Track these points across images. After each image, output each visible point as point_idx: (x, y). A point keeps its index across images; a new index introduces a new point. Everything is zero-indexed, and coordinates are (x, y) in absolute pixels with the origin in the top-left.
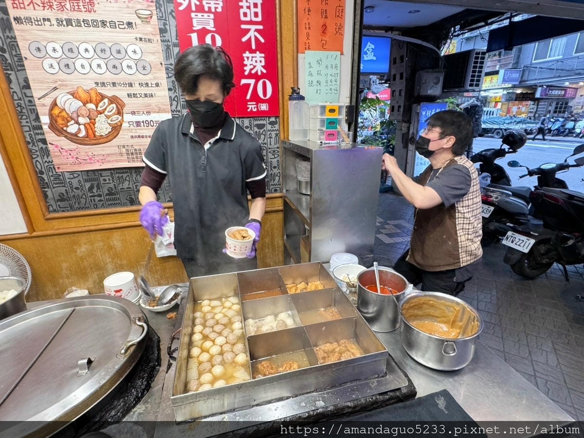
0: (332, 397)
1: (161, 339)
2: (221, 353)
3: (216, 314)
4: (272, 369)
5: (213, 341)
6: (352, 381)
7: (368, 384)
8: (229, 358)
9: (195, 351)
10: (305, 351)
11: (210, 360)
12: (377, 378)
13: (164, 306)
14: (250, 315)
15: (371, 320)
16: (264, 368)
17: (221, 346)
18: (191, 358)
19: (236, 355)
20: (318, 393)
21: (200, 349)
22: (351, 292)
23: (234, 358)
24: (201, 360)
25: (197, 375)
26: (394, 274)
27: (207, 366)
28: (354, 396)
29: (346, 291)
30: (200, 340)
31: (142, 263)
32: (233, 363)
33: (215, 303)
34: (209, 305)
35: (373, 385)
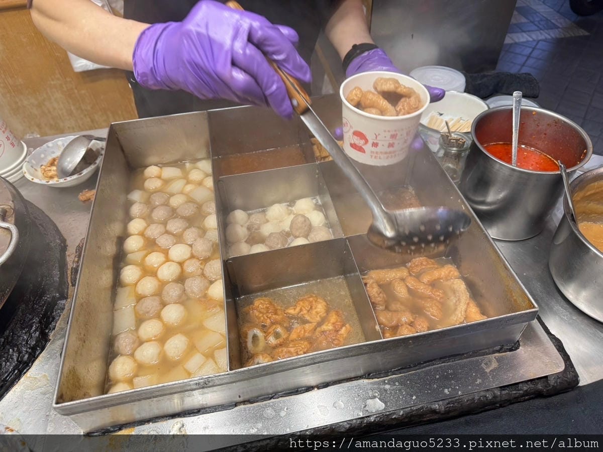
0: (400, 390)
1: (68, 243)
2: (181, 279)
3: (172, 195)
4: (276, 314)
5: (166, 252)
6: (445, 357)
7: (478, 364)
8: (196, 289)
9: (129, 274)
10: (346, 278)
11: (158, 293)
12: (499, 351)
13: (69, 179)
14: (238, 201)
15: (488, 217)
16: (261, 312)
17: (181, 264)
18: (122, 287)
19: (211, 282)
20: (371, 381)
21: (138, 268)
22: (447, 154)
23: (207, 288)
24: (140, 292)
25: (133, 322)
26: (557, 121)
27: (150, 304)
28: (446, 391)
29: (438, 151)
30: (139, 250)
31: (52, 83)
32: (205, 298)
33: (169, 172)
34: (159, 177)
35: (488, 367)
